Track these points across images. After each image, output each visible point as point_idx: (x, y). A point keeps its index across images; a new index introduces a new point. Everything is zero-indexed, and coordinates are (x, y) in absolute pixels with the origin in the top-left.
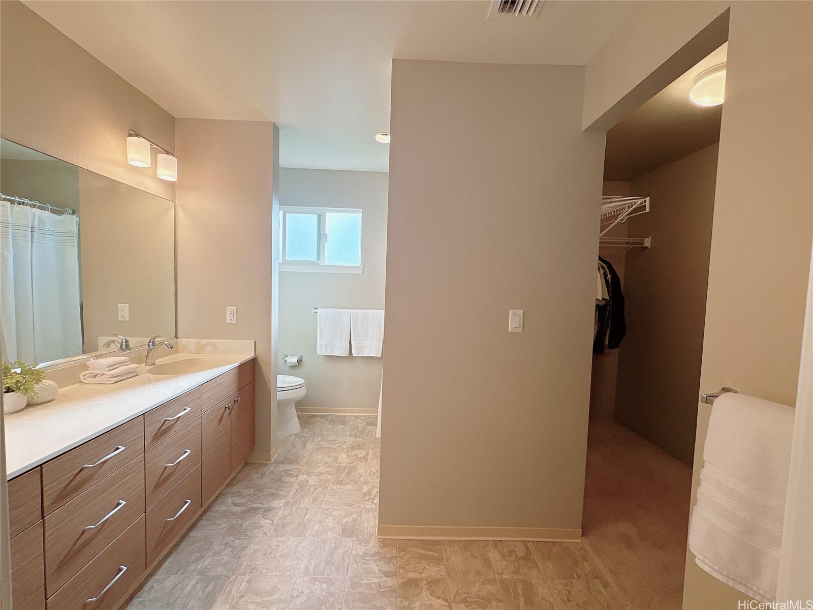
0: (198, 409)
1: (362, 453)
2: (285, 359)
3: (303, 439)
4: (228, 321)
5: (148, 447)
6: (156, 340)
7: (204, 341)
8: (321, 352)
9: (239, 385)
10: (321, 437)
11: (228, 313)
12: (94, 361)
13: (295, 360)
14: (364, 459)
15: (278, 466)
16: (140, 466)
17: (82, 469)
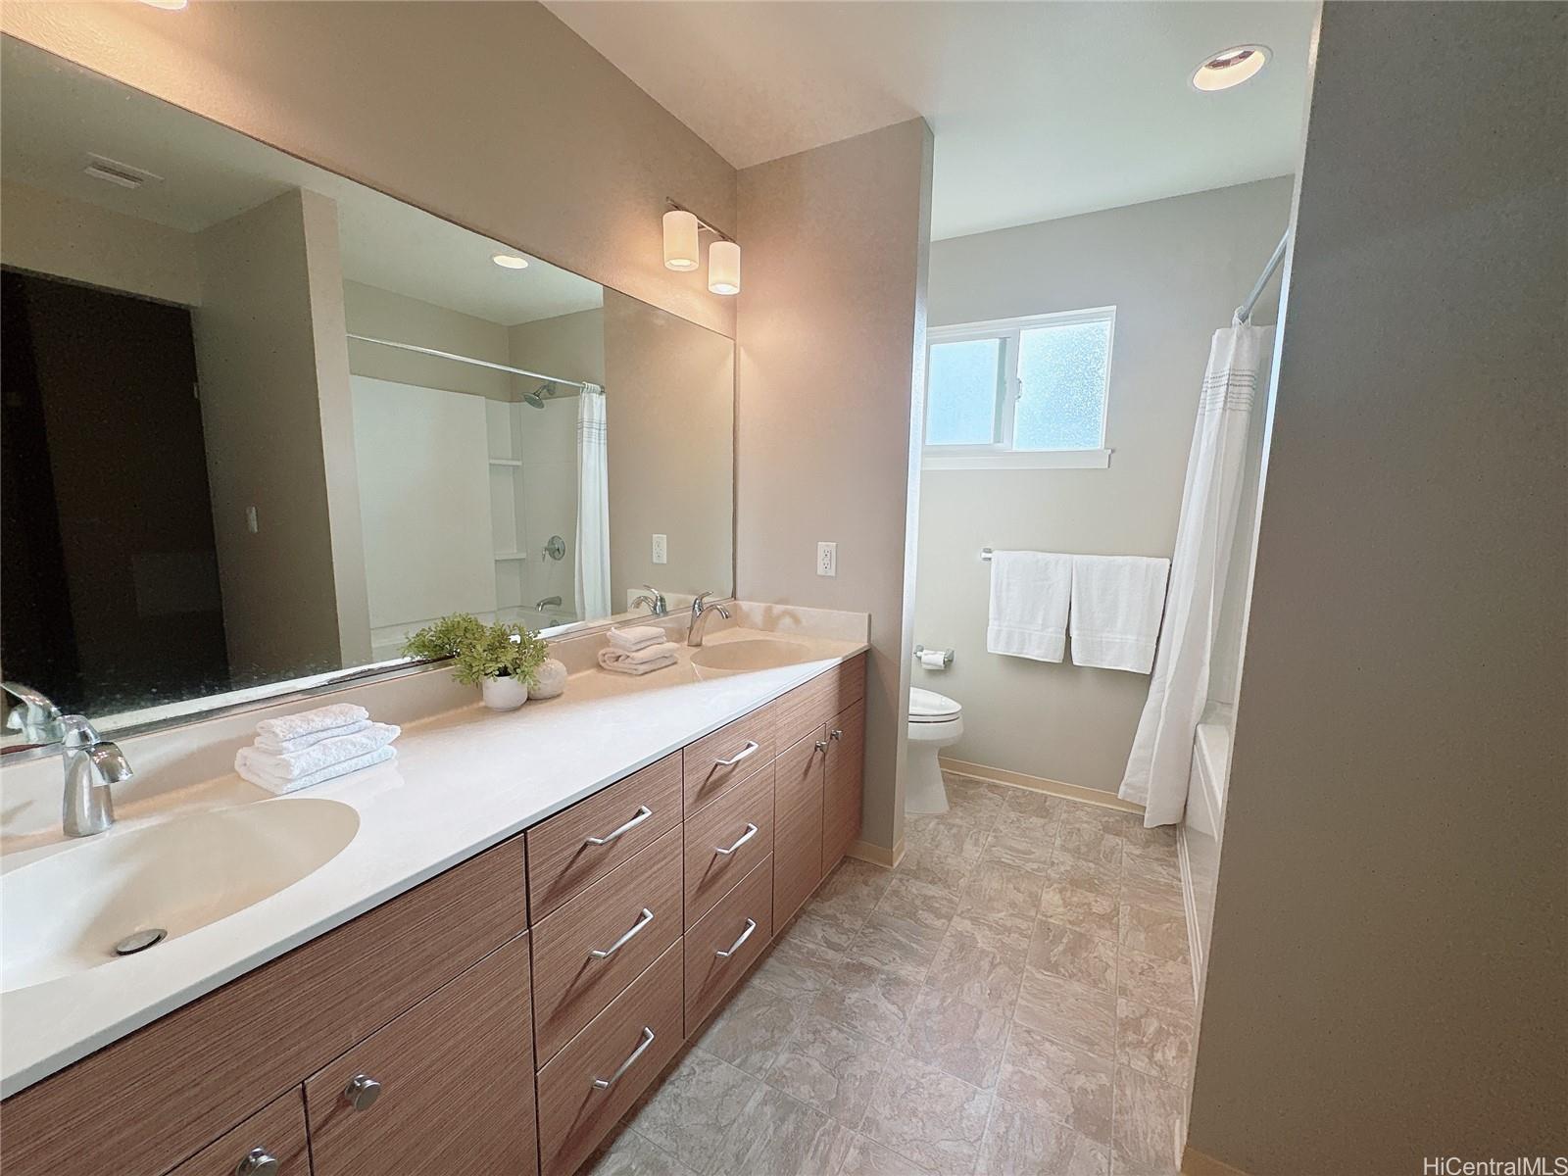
0: (769, 745)
1: (1101, 906)
2: (919, 654)
3: (954, 831)
4: (821, 571)
5: (690, 811)
6: (705, 600)
7: (778, 608)
8: (996, 646)
9: (840, 704)
10: (995, 837)
11: (821, 554)
12: (617, 632)
13: (939, 658)
14: (1108, 919)
15: (908, 881)
16: (676, 848)
17: (585, 845)
